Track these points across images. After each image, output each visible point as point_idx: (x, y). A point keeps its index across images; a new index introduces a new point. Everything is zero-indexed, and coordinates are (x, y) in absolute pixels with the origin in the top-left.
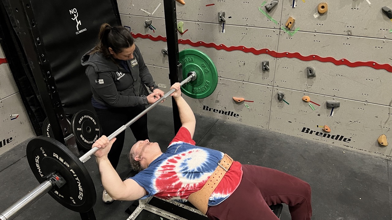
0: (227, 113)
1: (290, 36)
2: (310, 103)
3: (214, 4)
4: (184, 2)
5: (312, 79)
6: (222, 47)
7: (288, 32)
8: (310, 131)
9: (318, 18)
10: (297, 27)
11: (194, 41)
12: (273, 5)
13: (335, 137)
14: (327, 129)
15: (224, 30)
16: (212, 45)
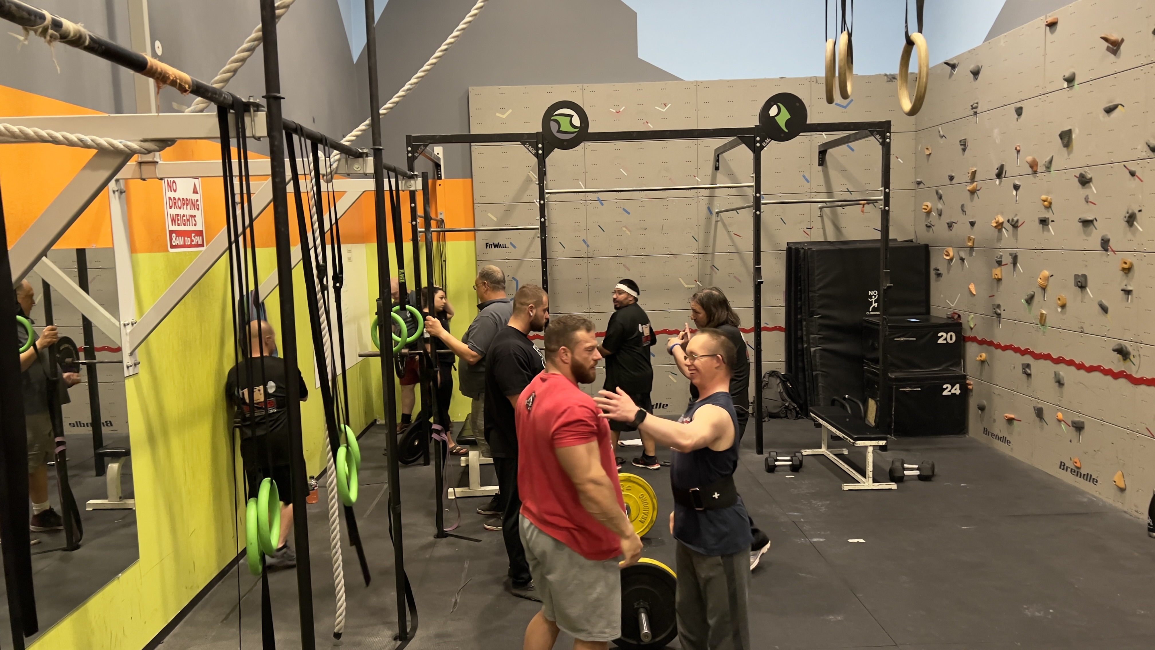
0: (1002, 439)
1: (1044, 332)
2: (1063, 423)
3: (994, 296)
4: (975, 293)
5: (1062, 387)
6: (998, 346)
7: (1042, 328)
8: (1065, 467)
9: (1061, 312)
10: (1048, 323)
11: (979, 338)
12: (1029, 296)
13: (1085, 477)
14: (1076, 463)
15: (1000, 325)
16: (991, 344)
